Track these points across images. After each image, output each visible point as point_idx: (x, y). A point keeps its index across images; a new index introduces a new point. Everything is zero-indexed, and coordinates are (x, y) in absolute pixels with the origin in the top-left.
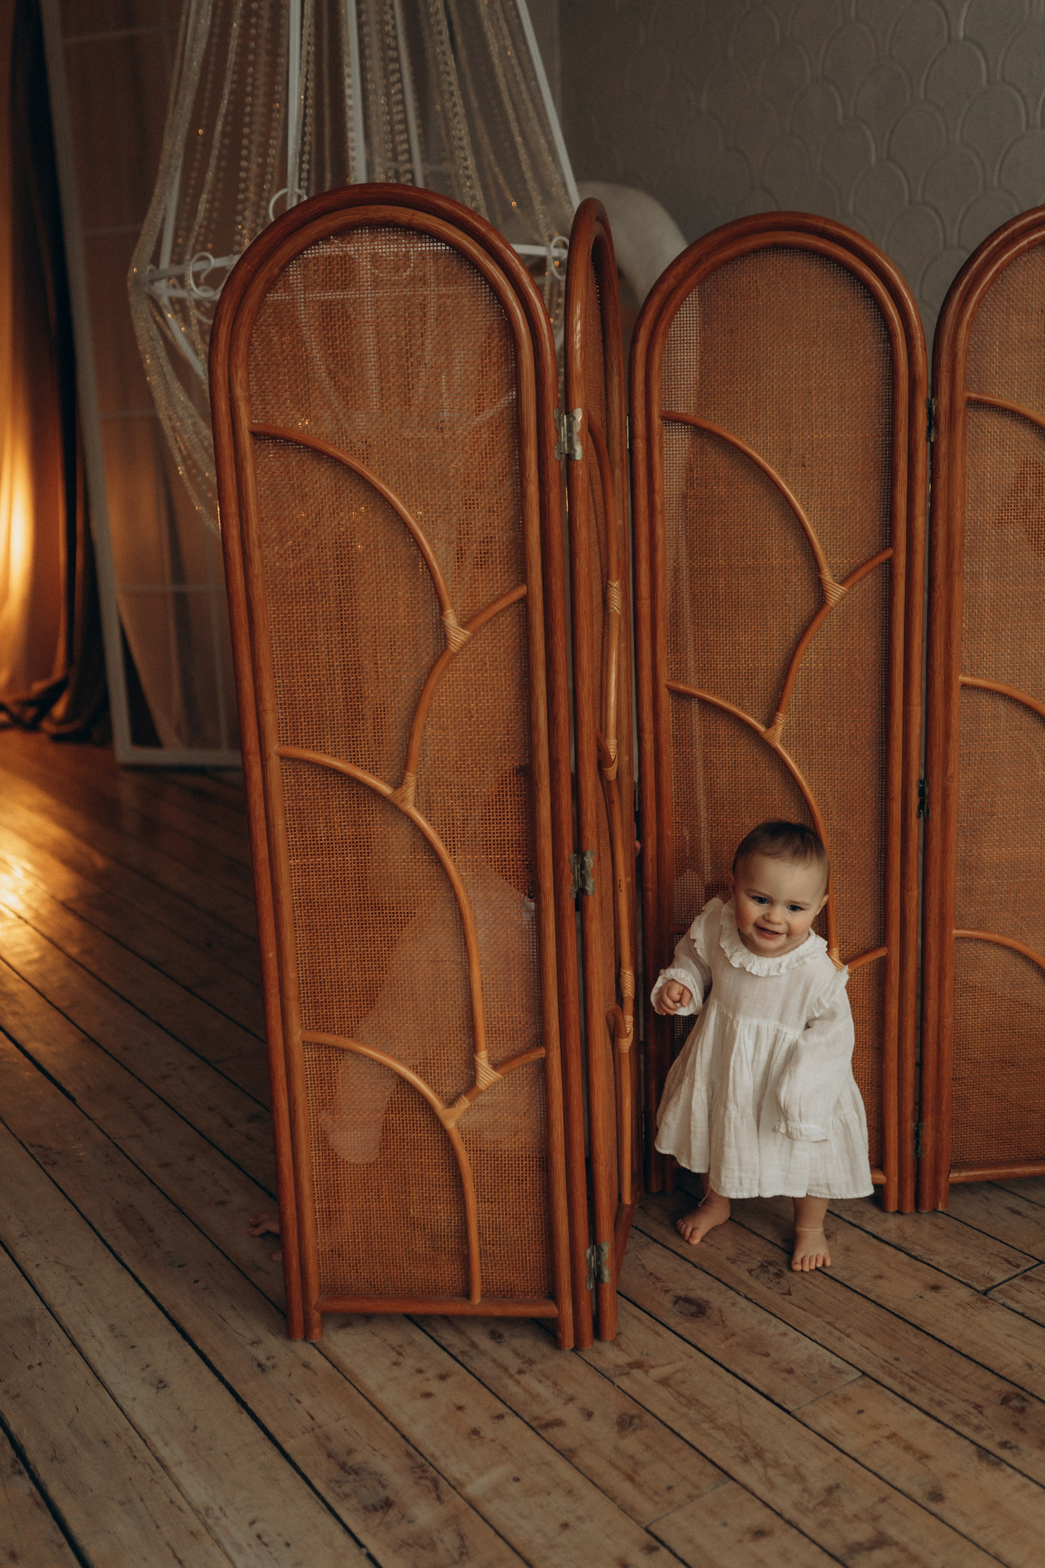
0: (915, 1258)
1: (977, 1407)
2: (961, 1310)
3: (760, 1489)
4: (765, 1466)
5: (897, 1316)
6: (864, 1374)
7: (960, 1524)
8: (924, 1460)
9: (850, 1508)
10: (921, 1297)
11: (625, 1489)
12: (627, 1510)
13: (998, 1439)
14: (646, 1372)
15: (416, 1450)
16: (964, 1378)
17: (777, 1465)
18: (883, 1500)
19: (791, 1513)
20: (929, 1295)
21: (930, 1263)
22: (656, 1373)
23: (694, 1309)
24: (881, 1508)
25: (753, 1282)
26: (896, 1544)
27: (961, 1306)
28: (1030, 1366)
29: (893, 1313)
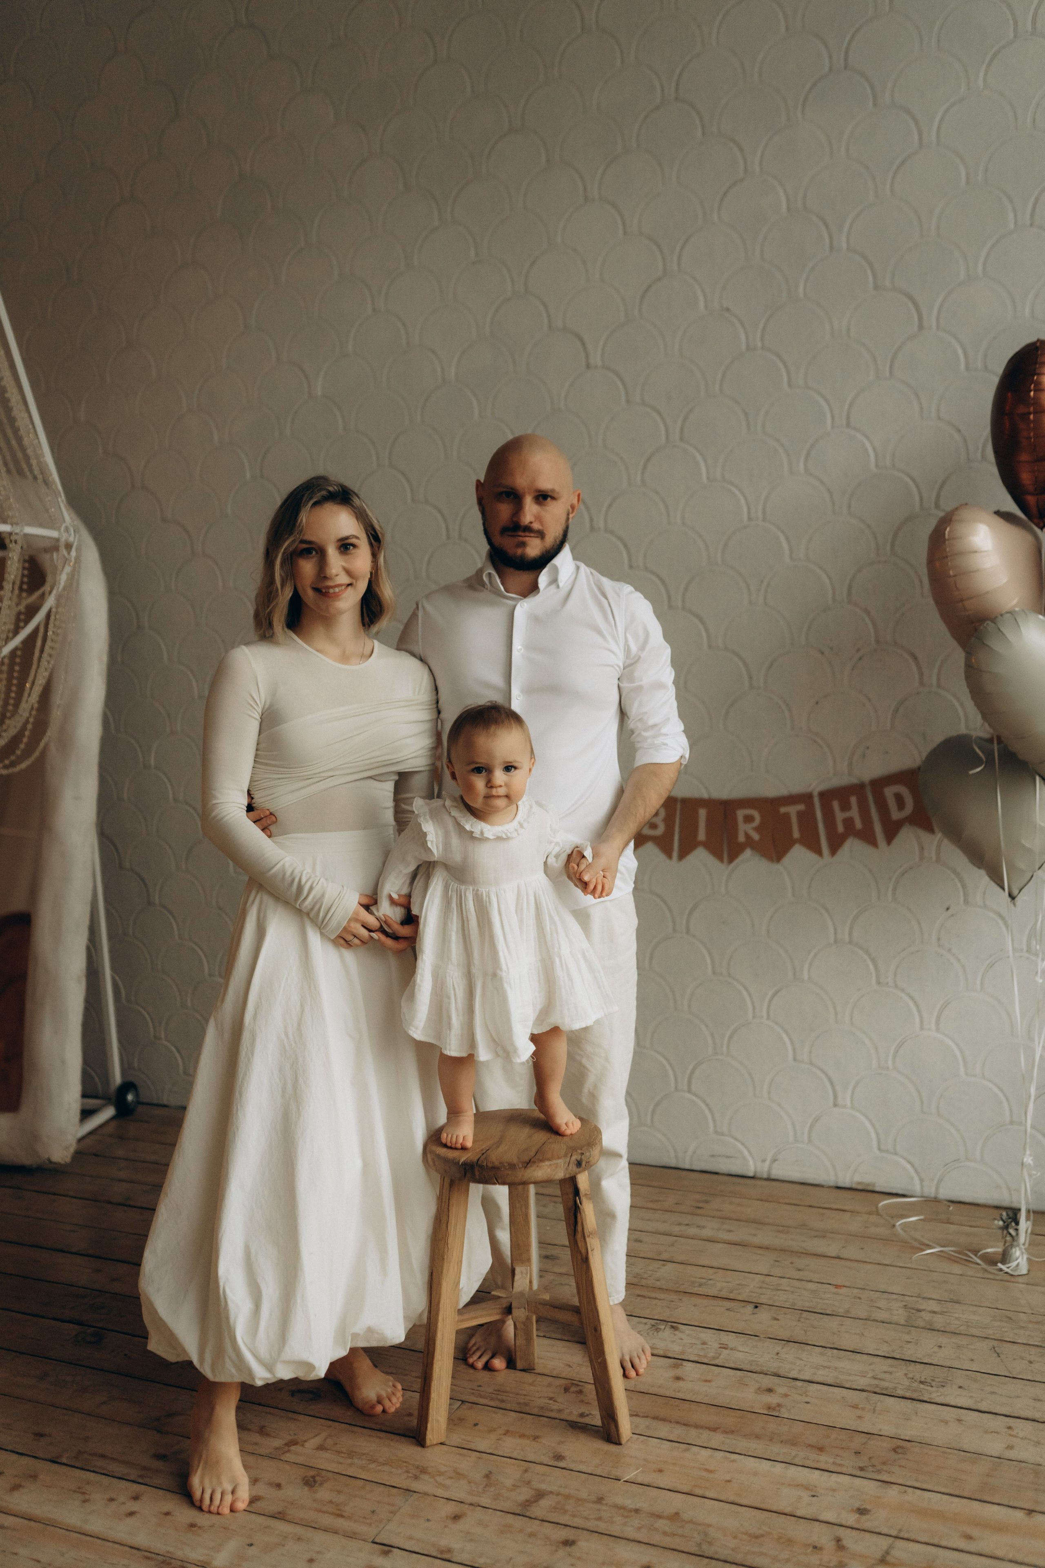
1: (551, 1399)
3: (440, 1492)
4: (433, 1477)
6: (463, 1402)
7: (582, 1468)
8: (537, 1440)
9: (509, 1483)
11: (340, 1523)
12: (352, 1536)
13: (576, 1413)
14: (303, 1445)
15: (150, 1552)
16: (531, 1384)
17: (441, 1474)
18: (526, 1471)
19: (470, 1499)
22: (309, 1446)
23: (310, 1395)
24: (527, 1476)
26: (551, 1492)
28: (569, 1366)
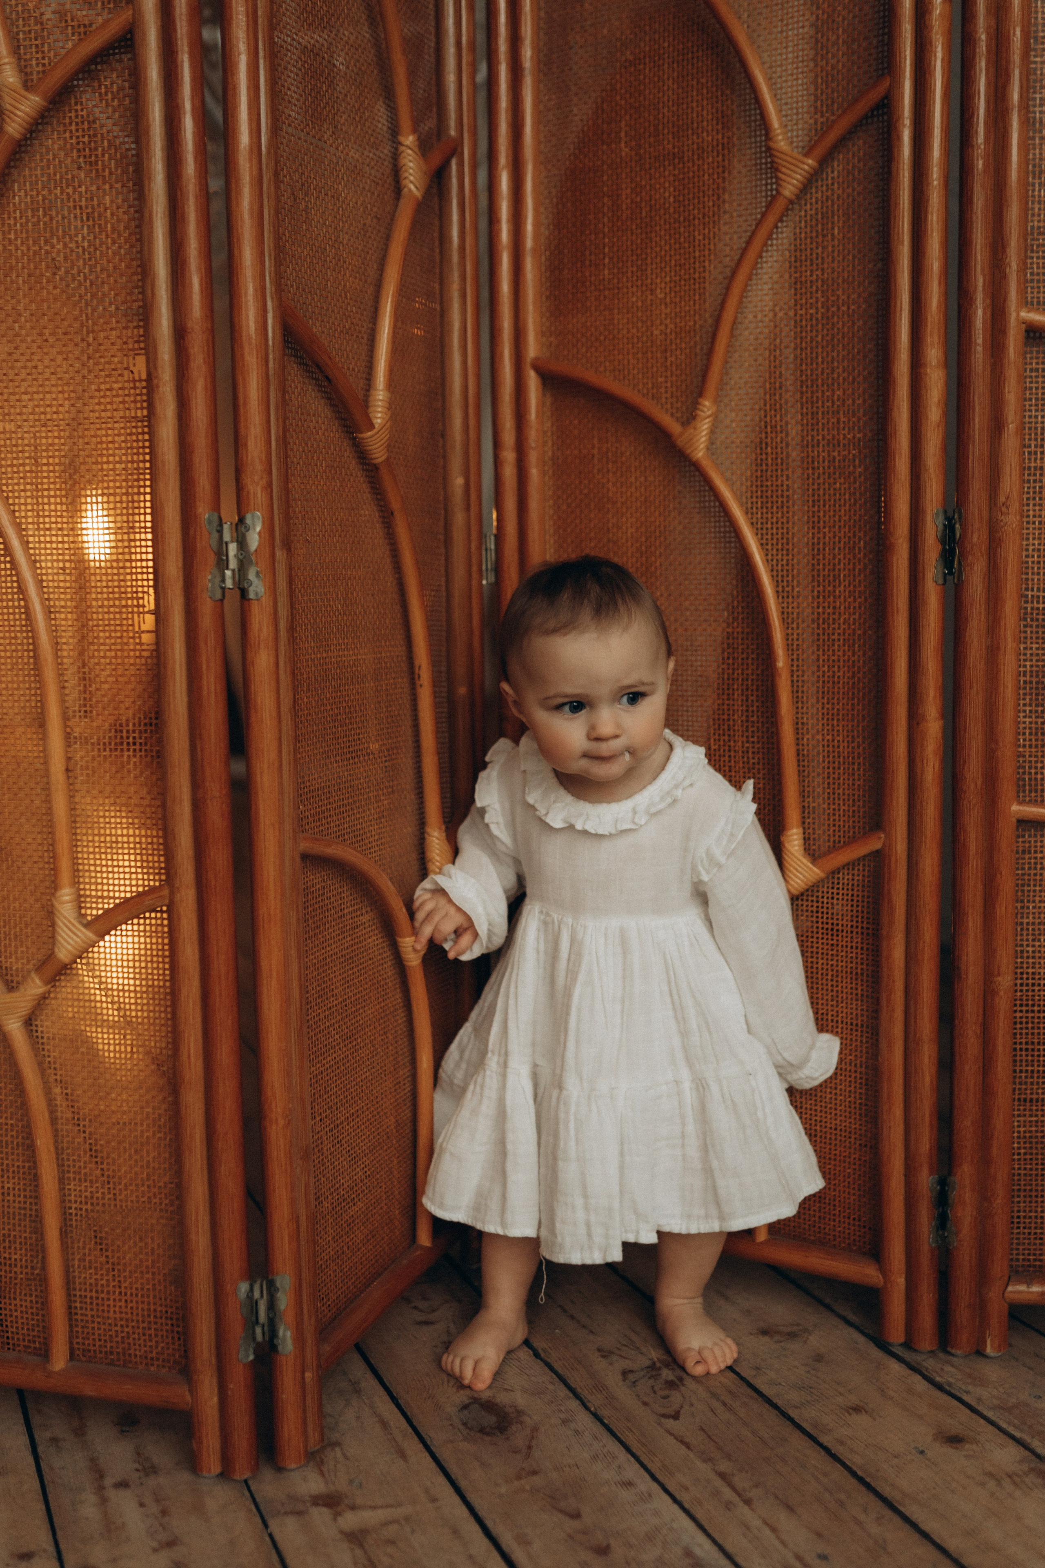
0: (939, 1387)
2: (992, 1484)
5: (861, 1480)
10: (922, 1452)
14: (337, 1515)
20: (939, 1451)
21: (965, 1398)
22: (350, 1520)
23: (490, 1420)
25: (623, 1393)
27: (991, 1475)
29: (854, 1474)
